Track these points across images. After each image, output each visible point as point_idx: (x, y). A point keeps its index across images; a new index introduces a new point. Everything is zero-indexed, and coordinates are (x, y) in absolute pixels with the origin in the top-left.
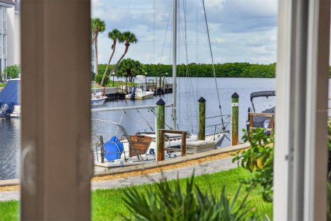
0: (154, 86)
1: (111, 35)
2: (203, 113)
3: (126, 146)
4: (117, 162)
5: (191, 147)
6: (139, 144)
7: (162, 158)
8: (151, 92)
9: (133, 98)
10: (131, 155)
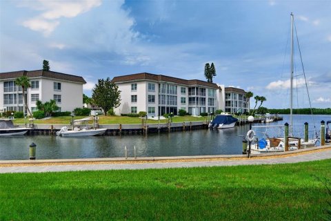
0: (273, 118)
1: (255, 98)
2: (307, 130)
3: (269, 143)
4: (264, 150)
5: (303, 145)
6: (275, 142)
7: (287, 150)
8: (272, 120)
9: (265, 122)
10: (271, 147)
